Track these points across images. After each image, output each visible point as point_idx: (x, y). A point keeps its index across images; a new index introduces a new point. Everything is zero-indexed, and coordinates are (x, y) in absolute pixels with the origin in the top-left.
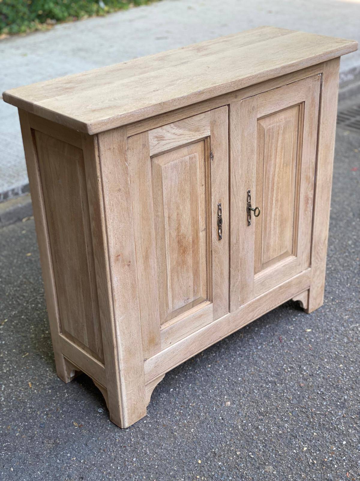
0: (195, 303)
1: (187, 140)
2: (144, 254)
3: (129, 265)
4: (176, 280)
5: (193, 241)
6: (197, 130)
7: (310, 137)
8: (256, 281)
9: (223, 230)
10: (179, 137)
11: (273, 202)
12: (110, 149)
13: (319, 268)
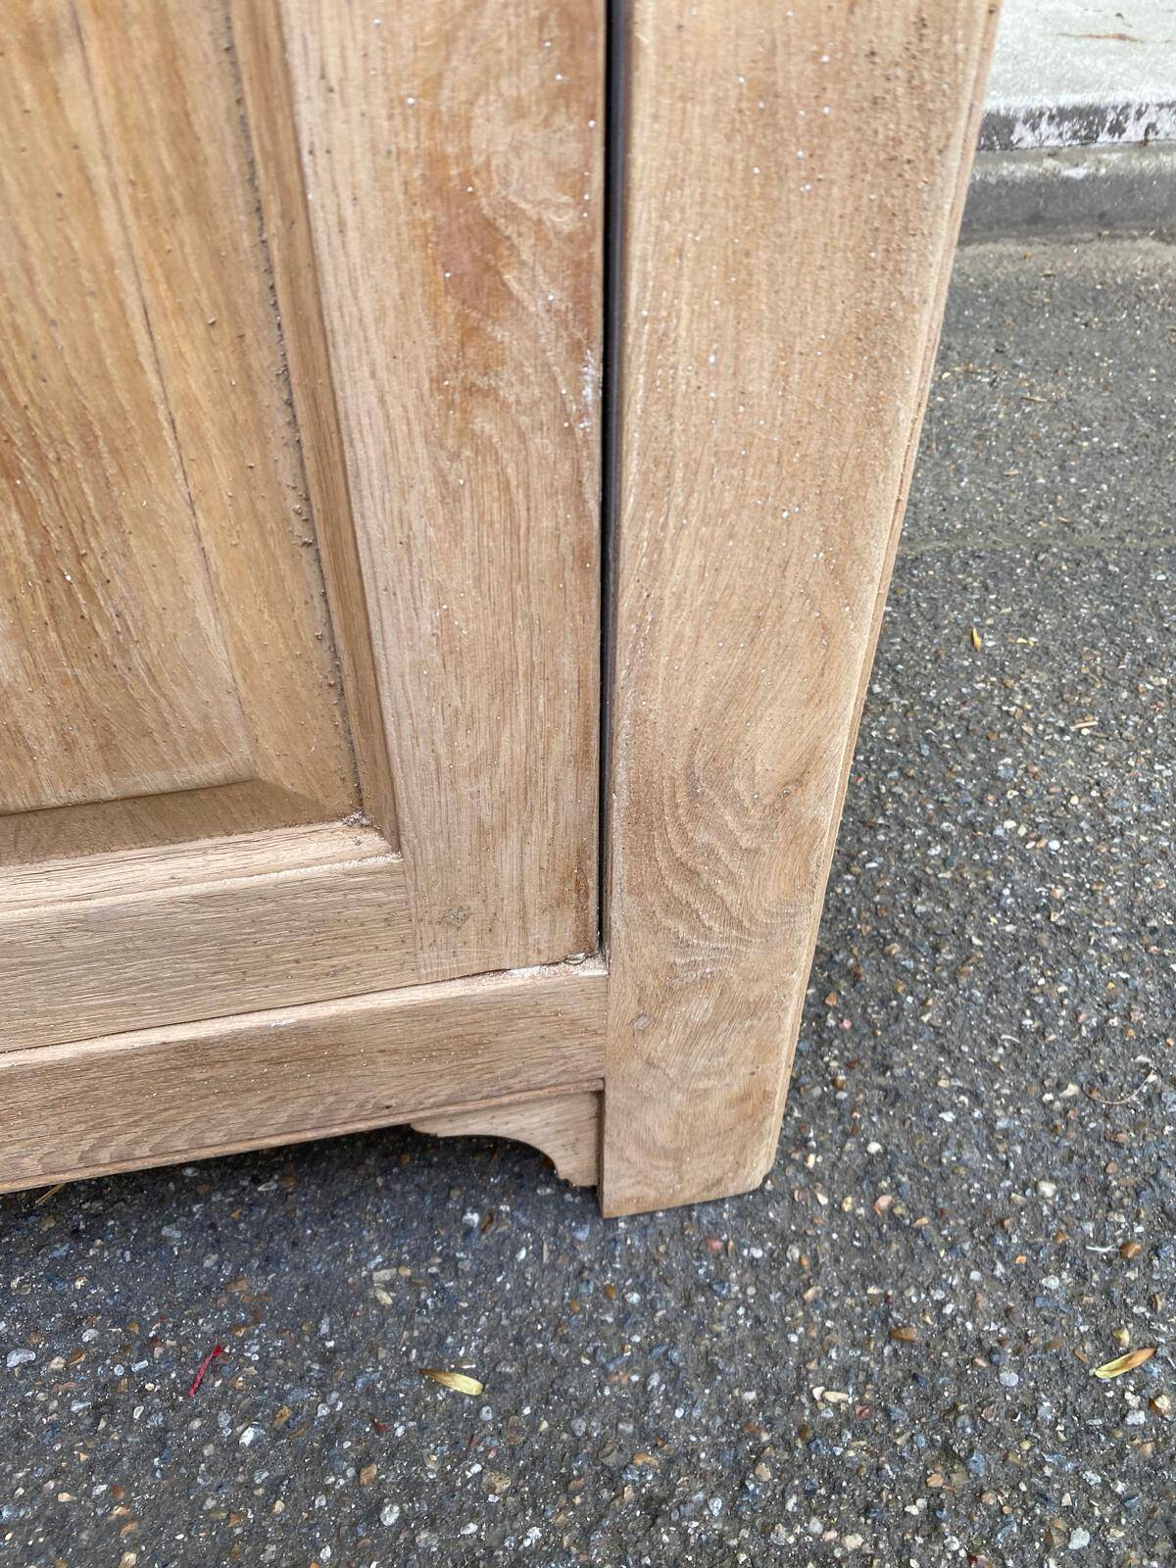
13: (706, 982)
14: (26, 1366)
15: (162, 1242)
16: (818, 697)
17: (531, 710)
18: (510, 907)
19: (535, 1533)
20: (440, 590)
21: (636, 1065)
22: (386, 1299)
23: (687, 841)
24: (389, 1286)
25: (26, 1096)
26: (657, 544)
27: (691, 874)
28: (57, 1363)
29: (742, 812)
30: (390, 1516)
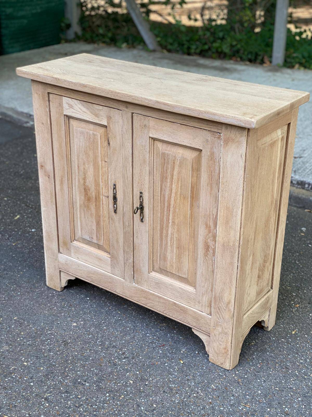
0: (99, 247)
1: (90, 119)
2: (60, 178)
3: (49, 178)
4: (83, 216)
5: (96, 198)
6: (97, 115)
7: (209, 188)
8: (150, 276)
9: (118, 208)
10: (83, 113)
11: (169, 220)
12: (37, 93)
13: (221, 325)
14: (148, 336)
15: (167, 335)
16: (230, 294)
17: (208, 283)
18: (204, 304)
19: (176, 374)
20: (202, 269)
21: (213, 334)
22: (182, 352)
23: (219, 305)
24: (183, 351)
25: (162, 301)
26: (217, 273)
27: (219, 309)
28: (151, 337)
29: (224, 304)
30: (166, 364)
